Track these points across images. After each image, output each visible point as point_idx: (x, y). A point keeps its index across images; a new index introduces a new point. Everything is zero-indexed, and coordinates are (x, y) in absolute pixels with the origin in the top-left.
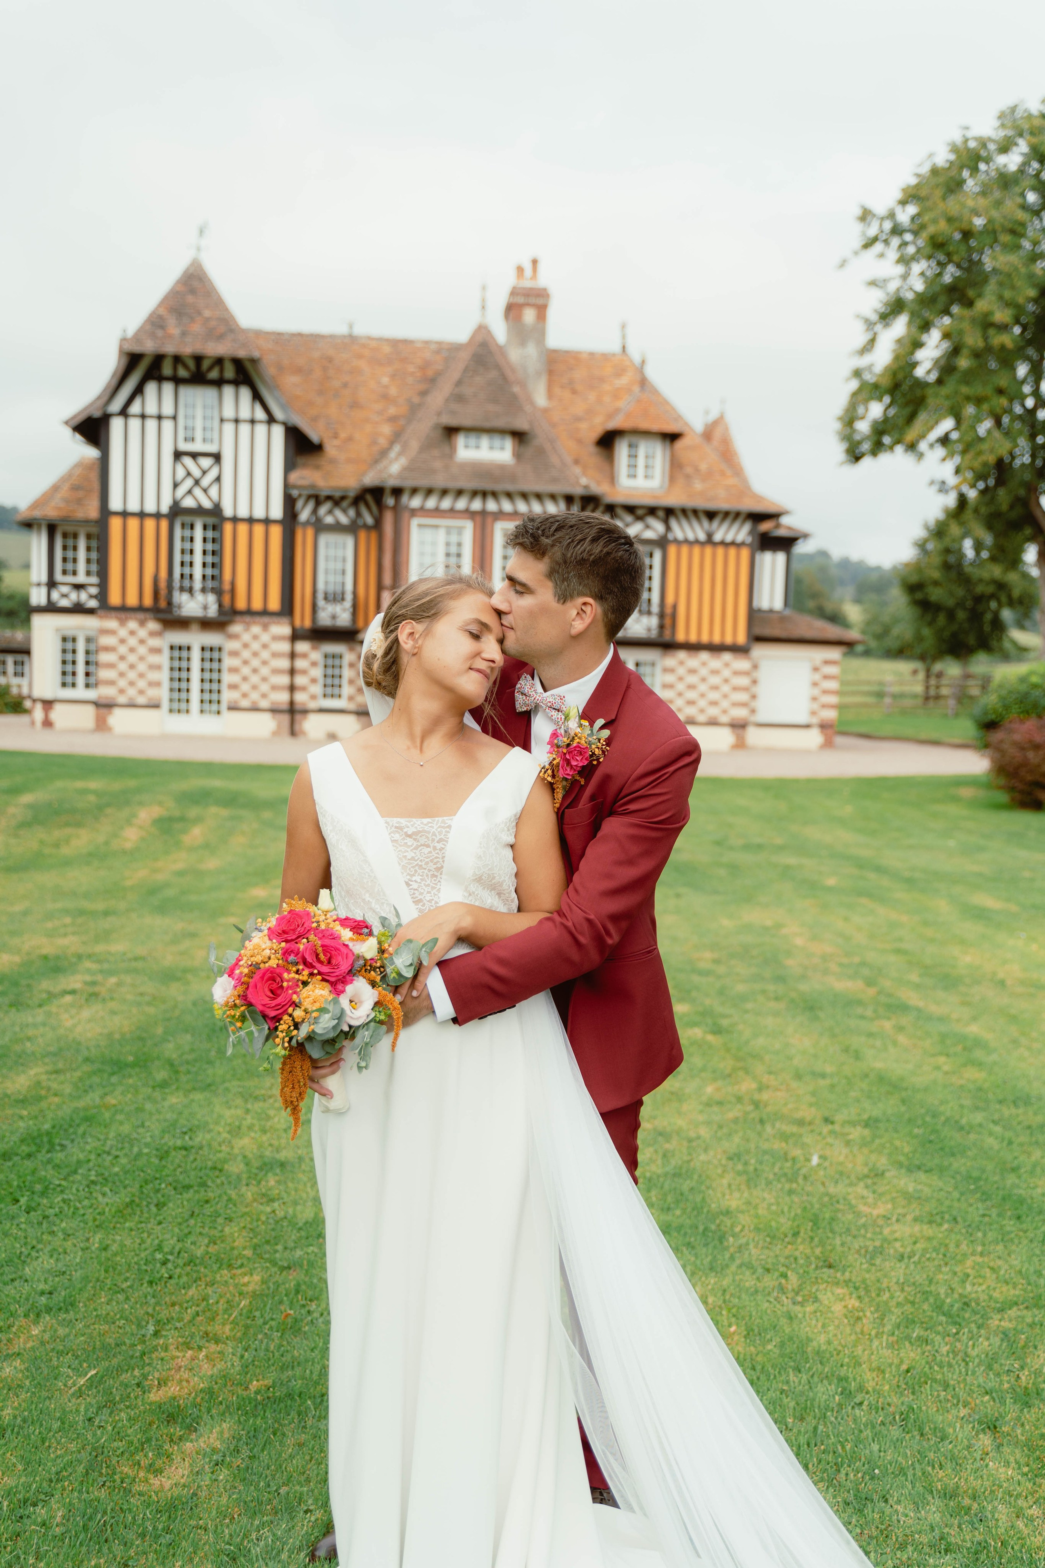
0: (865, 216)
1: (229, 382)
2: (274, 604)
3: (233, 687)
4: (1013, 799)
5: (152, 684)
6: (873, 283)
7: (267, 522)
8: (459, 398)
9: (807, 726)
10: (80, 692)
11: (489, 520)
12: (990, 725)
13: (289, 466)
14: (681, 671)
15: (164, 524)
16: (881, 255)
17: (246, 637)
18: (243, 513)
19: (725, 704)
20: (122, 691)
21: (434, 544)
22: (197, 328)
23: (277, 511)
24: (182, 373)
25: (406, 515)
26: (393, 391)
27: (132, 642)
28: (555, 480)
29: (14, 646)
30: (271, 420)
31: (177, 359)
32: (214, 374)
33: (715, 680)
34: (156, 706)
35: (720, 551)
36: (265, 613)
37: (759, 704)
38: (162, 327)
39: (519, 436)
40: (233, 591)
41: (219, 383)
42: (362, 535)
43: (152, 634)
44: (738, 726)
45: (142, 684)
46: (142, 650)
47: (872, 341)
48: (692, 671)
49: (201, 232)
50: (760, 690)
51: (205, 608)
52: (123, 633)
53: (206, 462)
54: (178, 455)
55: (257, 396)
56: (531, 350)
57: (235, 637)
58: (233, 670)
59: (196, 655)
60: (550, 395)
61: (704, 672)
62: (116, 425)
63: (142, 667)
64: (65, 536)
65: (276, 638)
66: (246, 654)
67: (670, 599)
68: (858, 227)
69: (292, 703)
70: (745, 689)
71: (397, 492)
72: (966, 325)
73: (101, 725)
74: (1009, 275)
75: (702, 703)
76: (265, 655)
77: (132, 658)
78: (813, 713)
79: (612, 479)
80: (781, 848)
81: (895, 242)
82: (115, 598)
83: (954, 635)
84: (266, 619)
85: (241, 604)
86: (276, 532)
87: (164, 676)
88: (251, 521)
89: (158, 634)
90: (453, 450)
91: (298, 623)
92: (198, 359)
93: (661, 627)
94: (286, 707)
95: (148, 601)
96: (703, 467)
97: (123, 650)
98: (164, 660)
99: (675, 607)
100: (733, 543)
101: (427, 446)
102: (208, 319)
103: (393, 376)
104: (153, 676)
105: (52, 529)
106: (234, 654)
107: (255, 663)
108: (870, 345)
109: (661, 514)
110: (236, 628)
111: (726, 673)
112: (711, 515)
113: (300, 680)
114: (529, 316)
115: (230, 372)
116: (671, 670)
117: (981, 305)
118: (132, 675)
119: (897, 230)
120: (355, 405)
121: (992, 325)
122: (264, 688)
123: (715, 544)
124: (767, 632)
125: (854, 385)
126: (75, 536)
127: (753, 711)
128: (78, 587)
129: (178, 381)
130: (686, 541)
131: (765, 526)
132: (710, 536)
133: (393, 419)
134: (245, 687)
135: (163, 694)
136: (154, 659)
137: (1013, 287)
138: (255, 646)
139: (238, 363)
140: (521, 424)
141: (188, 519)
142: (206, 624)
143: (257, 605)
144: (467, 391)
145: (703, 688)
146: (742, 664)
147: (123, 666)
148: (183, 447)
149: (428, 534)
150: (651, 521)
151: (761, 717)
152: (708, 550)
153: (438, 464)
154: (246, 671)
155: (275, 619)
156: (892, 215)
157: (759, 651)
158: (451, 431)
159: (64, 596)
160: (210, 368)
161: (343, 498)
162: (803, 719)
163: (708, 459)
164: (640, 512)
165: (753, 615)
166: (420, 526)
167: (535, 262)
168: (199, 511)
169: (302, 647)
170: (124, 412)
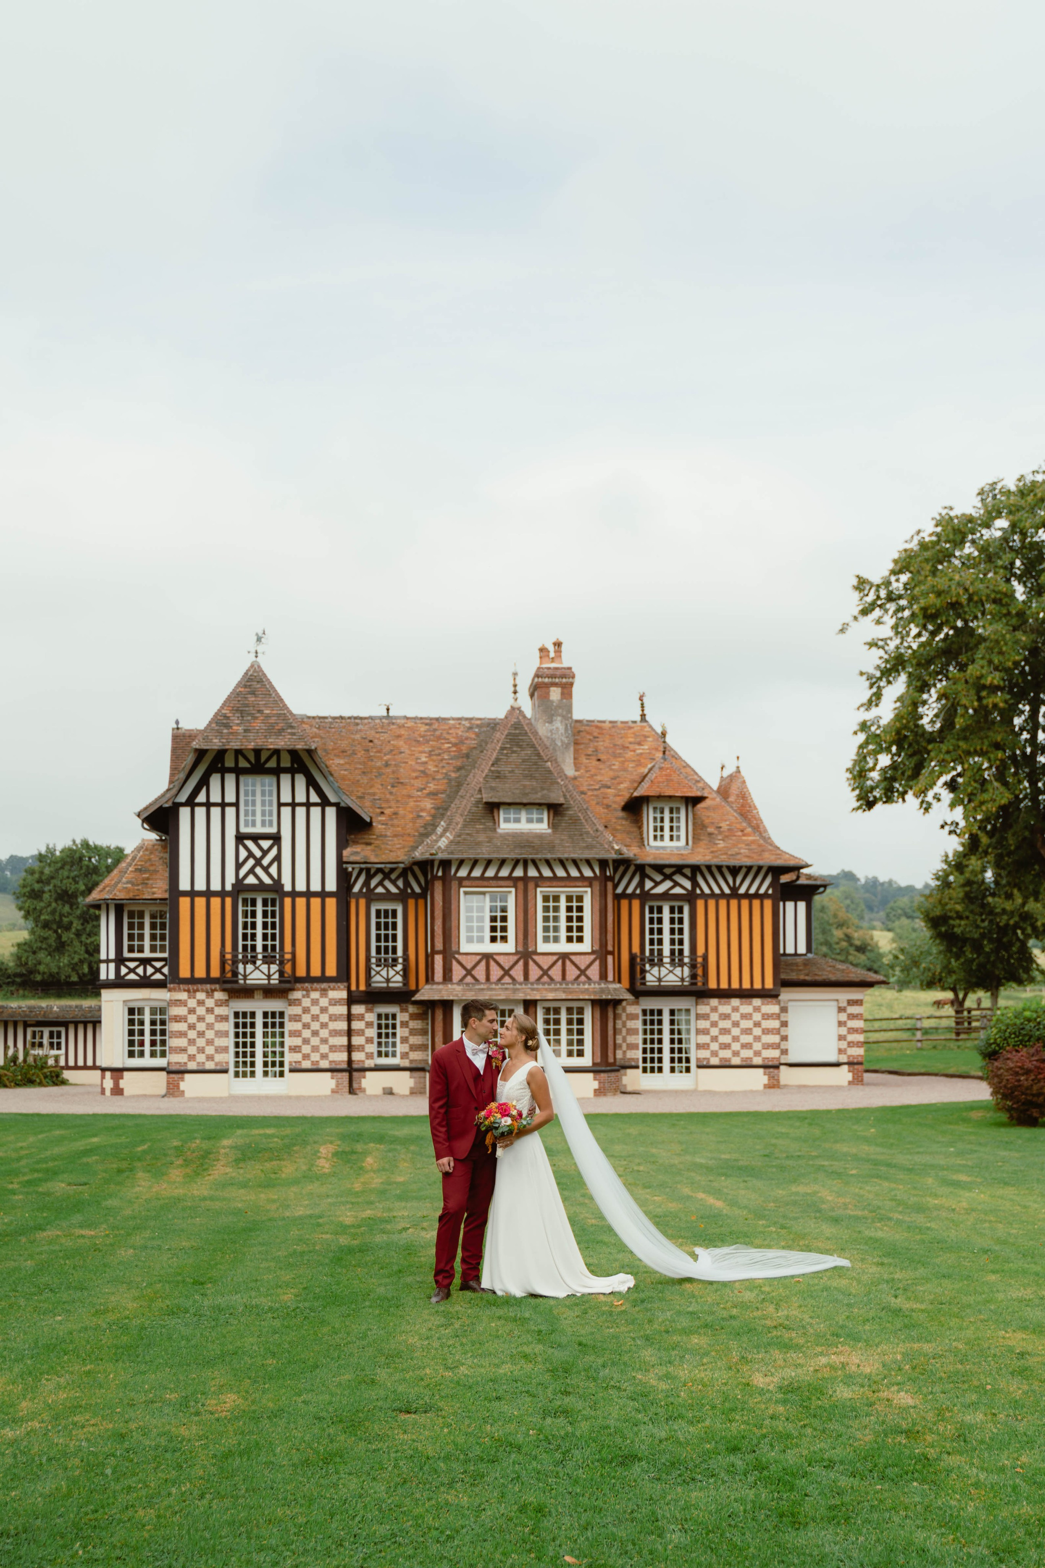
0: (861, 584)
1: (286, 771)
2: (331, 970)
3: (295, 1049)
4: (1011, 1118)
5: (218, 1050)
6: (873, 644)
7: (323, 894)
8: (498, 776)
9: (837, 1065)
10: (147, 1061)
11: (531, 885)
12: (991, 1054)
13: (341, 845)
14: (714, 1017)
15: (228, 901)
16: (879, 622)
17: (306, 1002)
18: (301, 887)
19: (757, 1046)
20: (192, 1058)
21: (481, 909)
22: (258, 724)
23: (331, 885)
24: (243, 764)
25: (454, 884)
26: (431, 768)
27: (201, 1011)
28: (589, 847)
29: (51, 1018)
30: (325, 802)
31: (238, 752)
32: (272, 764)
33: (746, 1024)
34: (225, 1071)
35: (745, 903)
36: (323, 979)
37: (790, 1045)
38: (227, 726)
39: (555, 809)
40: (294, 960)
41: (277, 772)
42: (411, 903)
43: (219, 1003)
44: (771, 1067)
45: (210, 1050)
46: (210, 1018)
47: (878, 695)
48: (726, 1017)
49: (259, 639)
50: (790, 1031)
51: (269, 977)
52: (192, 1003)
53: (265, 844)
54: (240, 838)
55: (311, 783)
56: (558, 724)
57: (296, 1002)
58: (295, 1034)
59: (259, 1021)
60: (577, 766)
61: (736, 1017)
62: (184, 813)
63: (210, 1034)
64: (131, 915)
65: (334, 1002)
66: (306, 1018)
67: (700, 951)
68: (856, 595)
69: (350, 1061)
70: (777, 1032)
71: (445, 864)
72: (960, 686)
73: (173, 1090)
74: (997, 642)
75: (736, 1046)
76: (324, 1018)
77: (201, 1026)
78: (840, 1051)
79: (641, 842)
80: (817, 1157)
81: (891, 607)
82: (184, 972)
83: (981, 966)
84: (324, 985)
85: (301, 972)
86: (331, 904)
87: (230, 1042)
88: (308, 894)
89: (225, 1003)
90: (495, 822)
91: (353, 988)
92: (257, 752)
93: (693, 976)
94: (344, 1066)
95: (215, 973)
96: (724, 825)
97: (192, 1019)
98: (229, 1027)
99: (705, 957)
100: (756, 895)
101: (471, 821)
102: (268, 716)
103: (430, 754)
104: (221, 1042)
105: (119, 909)
106: (296, 1018)
107: (315, 1026)
108: (876, 698)
109: (688, 872)
110: (297, 995)
111: (757, 1017)
112: (734, 871)
113: (357, 1040)
114: (555, 694)
115: (286, 762)
116: (706, 1017)
117: (973, 670)
118: (201, 1042)
119: (890, 598)
120: (398, 783)
121: (984, 687)
122: (324, 1049)
123: (740, 897)
124: (793, 976)
125: (862, 737)
126: (141, 915)
127: (785, 1052)
128: (145, 962)
129: (239, 772)
130: (713, 895)
131: (785, 879)
132: (734, 889)
133: (433, 794)
134: (306, 1049)
135: (229, 1058)
136: (220, 1026)
137: (1001, 653)
138: (315, 1010)
139: (294, 754)
140: (556, 797)
141: (249, 896)
142: (269, 992)
143: (316, 972)
144: (504, 768)
145: (736, 1032)
146: (772, 1008)
147: (192, 1034)
148: (243, 830)
149: (475, 901)
150: (679, 878)
151: (792, 1058)
152: (734, 903)
153: (482, 837)
154: (306, 1034)
155: (332, 985)
156: (888, 583)
157: (786, 995)
158: (492, 808)
159: (132, 971)
160: (268, 759)
161: (392, 870)
162: (833, 1058)
163: (728, 817)
164: (668, 871)
165: (779, 958)
166: (466, 893)
167: (558, 644)
168: (261, 887)
169: (358, 1009)
170: (191, 802)
